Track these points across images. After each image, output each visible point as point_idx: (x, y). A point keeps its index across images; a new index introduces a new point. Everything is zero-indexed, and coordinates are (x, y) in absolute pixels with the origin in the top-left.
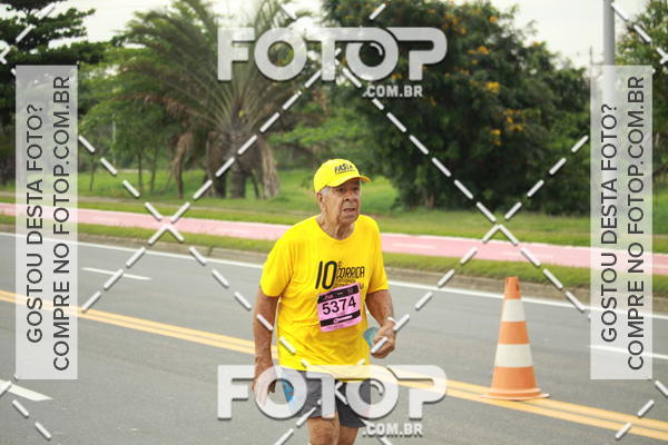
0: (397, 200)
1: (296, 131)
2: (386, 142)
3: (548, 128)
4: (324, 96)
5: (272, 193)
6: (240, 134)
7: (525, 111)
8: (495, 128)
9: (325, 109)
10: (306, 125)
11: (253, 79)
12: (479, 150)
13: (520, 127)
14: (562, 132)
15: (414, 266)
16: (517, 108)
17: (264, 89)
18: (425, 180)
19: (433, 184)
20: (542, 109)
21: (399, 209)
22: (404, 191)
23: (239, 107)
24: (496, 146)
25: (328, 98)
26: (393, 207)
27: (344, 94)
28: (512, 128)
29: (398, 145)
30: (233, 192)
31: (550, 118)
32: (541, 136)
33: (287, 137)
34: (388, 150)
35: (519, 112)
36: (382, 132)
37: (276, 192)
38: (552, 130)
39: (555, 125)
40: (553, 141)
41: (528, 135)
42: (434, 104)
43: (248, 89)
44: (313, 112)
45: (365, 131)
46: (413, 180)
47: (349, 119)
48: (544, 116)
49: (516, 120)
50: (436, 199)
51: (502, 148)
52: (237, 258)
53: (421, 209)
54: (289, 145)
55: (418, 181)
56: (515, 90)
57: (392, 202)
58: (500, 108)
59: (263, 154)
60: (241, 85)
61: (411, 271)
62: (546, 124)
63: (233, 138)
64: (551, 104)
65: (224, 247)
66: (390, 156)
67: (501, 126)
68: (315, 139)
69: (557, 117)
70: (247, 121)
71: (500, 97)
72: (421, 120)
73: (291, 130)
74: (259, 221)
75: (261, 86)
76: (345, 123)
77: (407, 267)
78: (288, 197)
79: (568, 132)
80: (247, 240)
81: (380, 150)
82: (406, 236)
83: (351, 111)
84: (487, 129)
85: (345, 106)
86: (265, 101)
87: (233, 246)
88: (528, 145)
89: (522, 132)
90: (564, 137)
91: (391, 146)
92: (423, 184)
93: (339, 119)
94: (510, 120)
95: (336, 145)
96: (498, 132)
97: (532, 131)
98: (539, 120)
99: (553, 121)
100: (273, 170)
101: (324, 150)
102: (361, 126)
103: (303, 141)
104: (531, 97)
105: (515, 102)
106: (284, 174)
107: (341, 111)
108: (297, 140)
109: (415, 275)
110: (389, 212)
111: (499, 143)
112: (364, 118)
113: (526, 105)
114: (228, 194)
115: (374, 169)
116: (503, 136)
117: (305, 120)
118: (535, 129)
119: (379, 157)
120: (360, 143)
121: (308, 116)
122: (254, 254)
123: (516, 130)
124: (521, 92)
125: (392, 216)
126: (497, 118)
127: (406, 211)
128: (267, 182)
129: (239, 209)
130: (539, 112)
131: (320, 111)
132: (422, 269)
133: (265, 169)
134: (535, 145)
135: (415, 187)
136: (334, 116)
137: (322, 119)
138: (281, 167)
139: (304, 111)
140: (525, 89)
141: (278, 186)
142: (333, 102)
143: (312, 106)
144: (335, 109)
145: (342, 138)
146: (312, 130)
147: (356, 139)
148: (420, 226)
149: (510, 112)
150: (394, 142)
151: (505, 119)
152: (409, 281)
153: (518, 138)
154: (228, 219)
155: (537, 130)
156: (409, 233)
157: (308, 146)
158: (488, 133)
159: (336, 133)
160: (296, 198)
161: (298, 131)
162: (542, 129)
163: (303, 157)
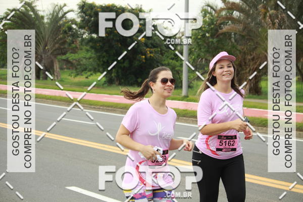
0: (105, 81)
1: (67, 55)
2: (101, 60)
3: (163, 55)
4: (78, 42)
5: (58, 78)
6: (46, 56)
7: (154, 49)
8: (143, 55)
9: (78, 46)
10: (71, 53)
11: (51, 35)
12: (136, 63)
13: (152, 55)
14: (168, 57)
15: (112, 107)
16: (151, 48)
17: (55, 39)
18: (115, 74)
19: (119, 75)
20: (161, 49)
21: (106, 85)
22: (108, 78)
23: (46, 46)
24: (143, 62)
25: (80, 42)
26: (103, 84)
27: (86, 41)
28: (149, 55)
29: (106, 61)
30: (43, 77)
31: (163, 52)
32: (160, 58)
33: (64, 57)
34: (102, 63)
35: (152, 49)
36: (100, 56)
37: (59, 78)
38: (164, 56)
39: (165, 55)
40: (165, 60)
41: (155, 58)
42: (120, 45)
43: (50, 38)
44: (74, 48)
45: (93, 55)
46: (111, 75)
47: (87, 51)
48: (161, 51)
49: (151, 53)
50: (120, 81)
51: (145, 63)
52: (44, 103)
53: (114, 85)
54: (64, 60)
55: (113, 75)
56: (150, 41)
57: (103, 83)
58: (145, 48)
59: (55, 63)
60: (47, 37)
61: (110, 108)
62: (162, 54)
63: (43, 57)
64: (164, 46)
65: (40, 98)
66: (103, 65)
67: (145, 54)
68: (74, 58)
69: (166, 51)
70: (49, 51)
71: (145, 43)
72: (114, 51)
73: (65, 54)
74: (53, 89)
75: (54, 37)
76: (86, 52)
77: (108, 107)
78: (63, 80)
79: (170, 57)
80: (48, 96)
81: (99, 63)
82: (108, 95)
83: (88, 48)
84: (140, 55)
85: (86, 45)
86: (56, 43)
87: (43, 98)
88: (155, 62)
89: (153, 57)
90: (168, 59)
91: (103, 61)
92: (115, 76)
93: (84, 50)
94: (148, 52)
95: (82, 60)
96: (144, 57)
97: (157, 57)
98: (160, 53)
99: (164, 53)
100: (58, 70)
101: (78, 62)
102: (92, 53)
103: (70, 59)
104: (156, 44)
105: (150, 46)
106: (62, 71)
107: (84, 47)
108: (67, 58)
109: (112, 110)
110: (102, 86)
111: (144, 61)
112: (93, 51)
113: (154, 47)
114: (41, 79)
115: (96, 70)
116: (146, 58)
117: (71, 51)
118: (158, 56)
119: (98, 65)
120: (91, 60)
121: (71, 49)
122: (51, 101)
123: (151, 56)
124: (153, 42)
125: (103, 88)
126: (143, 52)
127: (108, 86)
128: (56, 74)
129: (45, 84)
130: (159, 49)
131: (77, 48)
132: (114, 108)
133: (55, 69)
134: (158, 62)
135: (112, 77)
136: (81, 49)
137: (77, 50)
138: (61, 69)
139: (71, 47)
140: (154, 41)
141: (60, 76)
142: (82, 44)
143: (73, 45)
144: (82, 47)
145: (84, 58)
146: (73, 55)
147: (90, 58)
148: (113, 92)
149: (148, 49)
150: (104, 60)
151: (146, 52)
152: (109, 112)
153: (151, 59)
154: (41, 88)
155: (159, 56)
156: (109, 94)
157: (71, 60)
158: (140, 57)
159: (82, 56)
160: (66, 80)
161: (68, 55)
162: (160, 56)
163: (69, 65)
